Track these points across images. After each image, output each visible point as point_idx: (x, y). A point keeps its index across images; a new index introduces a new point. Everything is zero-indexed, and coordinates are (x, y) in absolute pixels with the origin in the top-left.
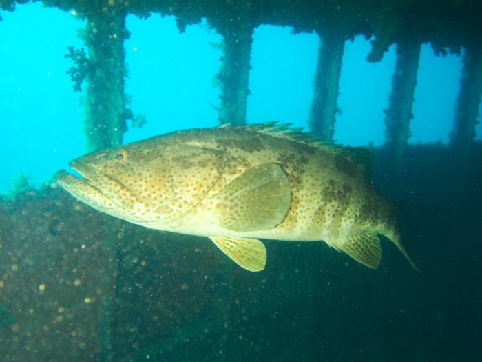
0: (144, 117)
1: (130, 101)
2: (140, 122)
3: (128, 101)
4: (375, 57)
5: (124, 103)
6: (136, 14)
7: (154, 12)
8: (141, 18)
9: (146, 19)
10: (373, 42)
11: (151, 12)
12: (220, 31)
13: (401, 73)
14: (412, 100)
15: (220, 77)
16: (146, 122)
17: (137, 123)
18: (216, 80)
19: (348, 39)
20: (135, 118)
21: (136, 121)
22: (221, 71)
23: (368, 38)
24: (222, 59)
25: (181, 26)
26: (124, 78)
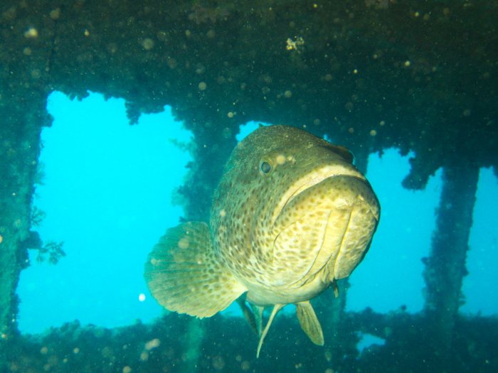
0: (61, 245)
1: (41, 220)
2: (52, 254)
3: (36, 219)
4: (415, 181)
5: (29, 222)
6: (66, 92)
7: (94, 91)
8: (72, 98)
9: (80, 99)
10: (411, 160)
11: (88, 91)
12: (189, 125)
13: (449, 206)
14: (467, 248)
15: (184, 191)
16: (63, 254)
17: (47, 256)
18: (178, 195)
19: (374, 151)
20: (43, 246)
21: (45, 251)
22: (187, 182)
23: (404, 153)
24: (190, 165)
25: (133, 115)
26: (35, 185)
